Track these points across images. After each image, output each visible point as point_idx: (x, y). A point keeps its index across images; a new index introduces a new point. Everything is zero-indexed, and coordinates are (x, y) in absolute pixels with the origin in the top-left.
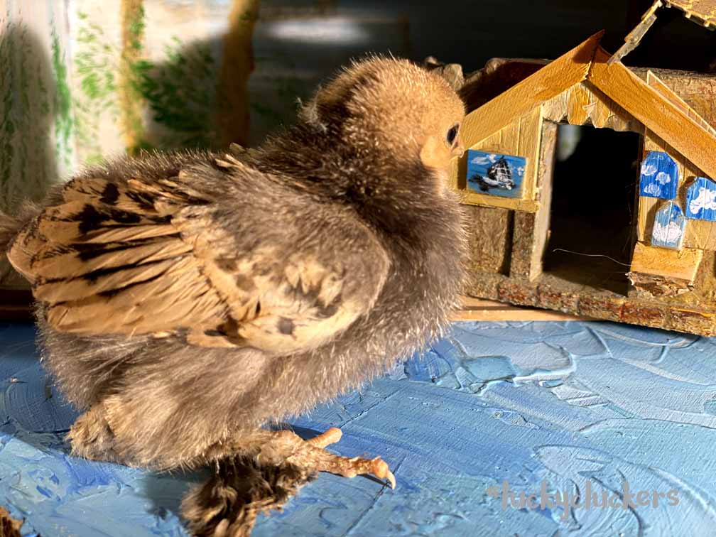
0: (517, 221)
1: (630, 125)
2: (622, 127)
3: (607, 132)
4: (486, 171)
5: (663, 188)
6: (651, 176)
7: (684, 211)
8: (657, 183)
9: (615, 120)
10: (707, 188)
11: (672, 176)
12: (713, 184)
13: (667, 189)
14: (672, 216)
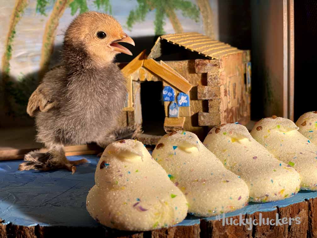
0: (129, 116)
1: (158, 79)
2: (156, 80)
3: (152, 82)
5: (170, 98)
6: (166, 95)
7: (178, 104)
8: (168, 96)
9: (154, 77)
10: (183, 96)
11: (172, 93)
12: (184, 94)
13: (171, 98)
14: (174, 106)
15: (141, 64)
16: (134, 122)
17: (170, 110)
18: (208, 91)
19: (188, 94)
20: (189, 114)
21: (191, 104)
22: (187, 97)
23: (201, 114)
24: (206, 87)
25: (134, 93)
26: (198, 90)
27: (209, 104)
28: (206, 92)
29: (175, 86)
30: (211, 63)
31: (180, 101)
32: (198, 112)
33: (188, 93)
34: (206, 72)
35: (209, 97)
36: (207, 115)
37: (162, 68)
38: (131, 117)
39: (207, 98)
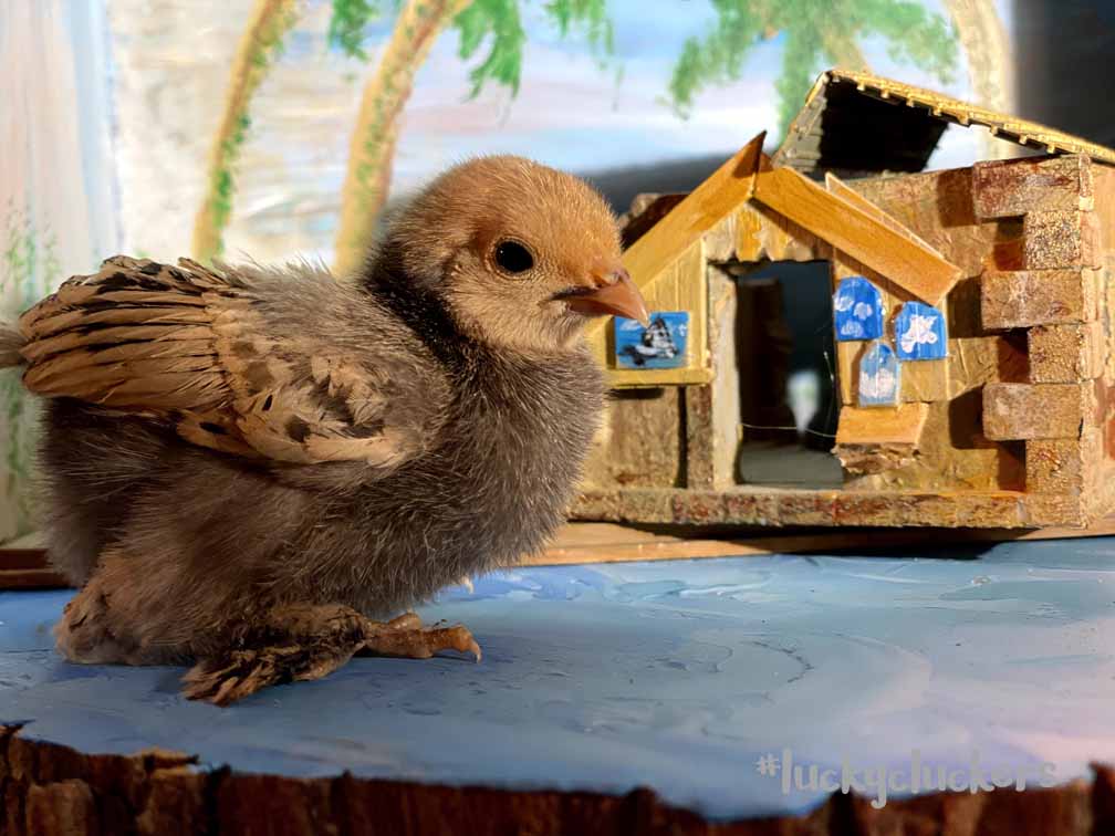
0: (689, 408)
1: (815, 251)
2: (805, 255)
3: (789, 264)
4: (639, 337)
5: (865, 324)
6: (847, 312)
7: (895, 350)
8: (856, 319)
9: (795, 245)
10: (920, 315)
11: (873, 307)
12: (926, 308)
13: (870, 326)
14: (881, 360)
15: (745, 190)
16: (711, 433)
17: (864, 377)
18: (1027, 289)
19: (939, 307)
20: (943, 392)
21: (952, 352)
22: (935, 318)
23: (996, 391)
24: (1017, 273)
25: (711, 312)
26: (986, 288)
27: (1032, 348)
28: (1019, 297)
29: (886, 273)
30: (1044, 172)
31: (906, 336)
32: (980, 384)
33: (941, 304)
34: (1019, 212)
35: (1035, 318)
36: (1021, 393)
37: (833, 202)
38: (699, 412)
39: (1022, 322)
